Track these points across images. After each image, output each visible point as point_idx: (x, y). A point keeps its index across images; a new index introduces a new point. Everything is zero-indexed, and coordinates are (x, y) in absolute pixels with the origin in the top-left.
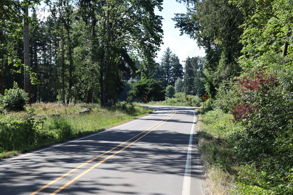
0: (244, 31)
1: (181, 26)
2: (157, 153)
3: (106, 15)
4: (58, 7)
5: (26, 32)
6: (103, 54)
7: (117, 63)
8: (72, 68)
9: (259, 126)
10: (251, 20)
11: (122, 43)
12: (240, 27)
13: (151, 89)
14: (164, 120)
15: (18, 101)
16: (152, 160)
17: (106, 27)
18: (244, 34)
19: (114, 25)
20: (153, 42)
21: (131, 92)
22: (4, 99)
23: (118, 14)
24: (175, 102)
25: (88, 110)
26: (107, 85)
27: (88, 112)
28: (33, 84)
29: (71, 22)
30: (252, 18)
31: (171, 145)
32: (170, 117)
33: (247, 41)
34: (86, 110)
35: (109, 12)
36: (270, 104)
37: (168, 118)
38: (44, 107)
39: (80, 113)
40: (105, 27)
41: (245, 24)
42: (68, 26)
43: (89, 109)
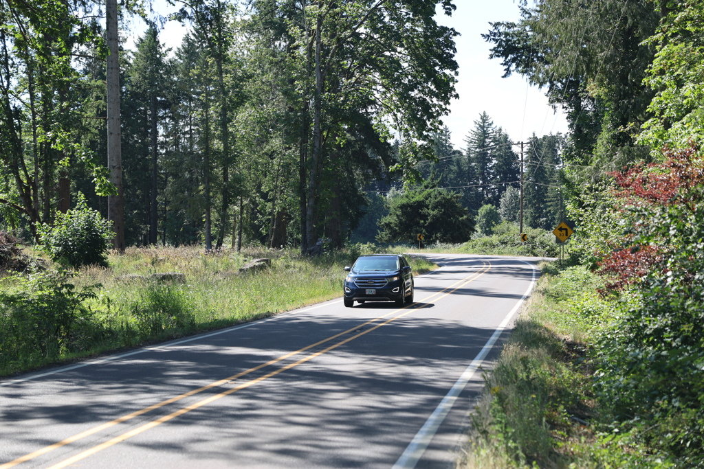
0: (656, 55)
1: (505, 54)
2: (361, 386)
3: (315, 27)
4: (194, 7)
5: (112, 68)
6: (307, 126)
7: (342, 146)
8: (228, 159)
9: (666, 309)
10: (674, 24)
11: (353, 96)
12: (644, 42)
13: (435, 212)
14: (447, 291)
15: (87, 240)
16: (325, 412)
17: (314, 57)
18: (656, 62)
19: (334, 51)
20: (431, 93)
21: (385, 220)
22: (52, 236)
23: (343, 25)
24: (493, 246)
25: (262, 263)
26: (317, 201)
27: (261, 268)
28: (100, 194)
29: (225, 46)
30: (677, 19)
31: (421, 363)
32: (466, 283)
33: (662, 79)
34: (257, 264)
35: (320, 18)
36: (697, 244)
37: (463, 283)
38: (154, 256)
39: (241, 270)
40: (311, 56)
41: (659, 36)
42: (218, 54)
43: (265, 260)
